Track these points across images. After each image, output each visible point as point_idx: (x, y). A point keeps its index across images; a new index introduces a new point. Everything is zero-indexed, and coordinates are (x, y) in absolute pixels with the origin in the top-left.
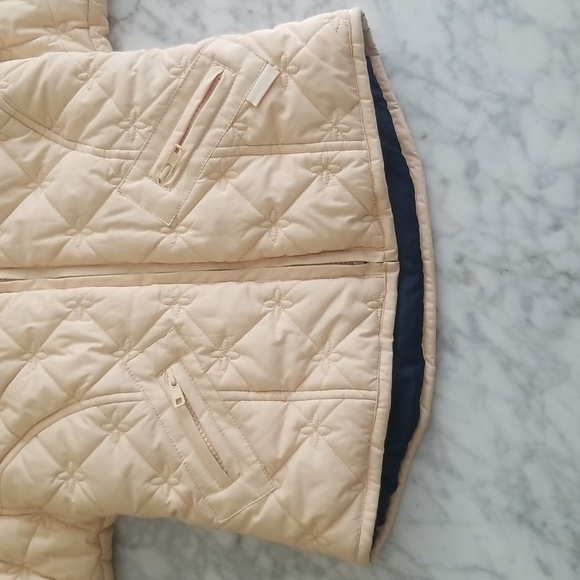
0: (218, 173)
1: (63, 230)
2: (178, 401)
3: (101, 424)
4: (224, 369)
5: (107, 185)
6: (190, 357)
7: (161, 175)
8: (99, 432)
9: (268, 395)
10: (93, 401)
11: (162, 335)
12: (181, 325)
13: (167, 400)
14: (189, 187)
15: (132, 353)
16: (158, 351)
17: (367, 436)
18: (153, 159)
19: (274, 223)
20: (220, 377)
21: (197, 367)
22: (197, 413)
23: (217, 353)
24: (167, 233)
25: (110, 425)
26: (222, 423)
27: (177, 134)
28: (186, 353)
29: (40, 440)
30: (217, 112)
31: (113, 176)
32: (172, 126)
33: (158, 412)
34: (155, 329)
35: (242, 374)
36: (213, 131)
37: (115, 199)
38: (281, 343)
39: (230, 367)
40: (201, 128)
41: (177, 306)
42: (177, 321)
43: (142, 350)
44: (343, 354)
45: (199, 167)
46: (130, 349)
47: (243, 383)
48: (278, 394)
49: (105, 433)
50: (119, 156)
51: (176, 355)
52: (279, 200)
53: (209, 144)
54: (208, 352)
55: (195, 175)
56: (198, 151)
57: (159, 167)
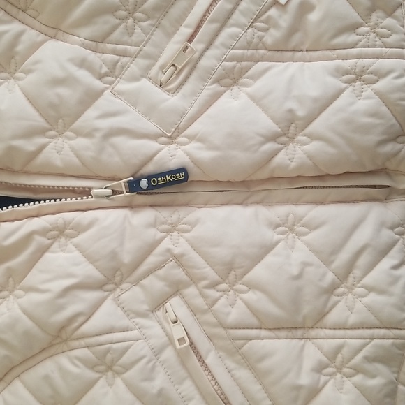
0: (230, 79)
1: (42, 132)
2: (181, 340)
3: (92, 366)
4: (232, 305)
5: (98, 84)
6: (191, 291)
7: (163, 78)
8: (90, 374)
9: (283, 334)
10: (83, 342)
11: (159, 266)
12: (182, 255)
13: (166, 339)
14: (195, 94)
15: (124, 286)
16: (155, 284)
17: (396, 375)
18: (155, 58)
19: (291, 139)
20: (228, 314)
21: (200, 302)
22: (203, 353)
23: (224, 286)
24: (165, 144)
25: (102, 368)
26: (229, 363)
27: (185, 31)
28: (187, 286)
29: (23, 382)
30: (234, 9)
31: (106, 75)
32: (179, 21)
33: (157, 352)
34: (152, 260)
35: (253, 311)
36: (228, 31)
37: (107, 101)
38: (299, 277)
39: (239, 302)
40: (215, 26)
41: (175, 233)
42: (177, 251)
43: (136, 283)
44: (370, 289)
45: (209, 72)
46: (121, 282)
47: (254, 321)
48: (294, 331)
49: (97, 375)
50: (114, 52)
51: (176, 289)
52: (301, 113)
53: (223, 45)
54: (213, 286)
55: (204, 80)
56: (209, 53)
57: (162, 68)
